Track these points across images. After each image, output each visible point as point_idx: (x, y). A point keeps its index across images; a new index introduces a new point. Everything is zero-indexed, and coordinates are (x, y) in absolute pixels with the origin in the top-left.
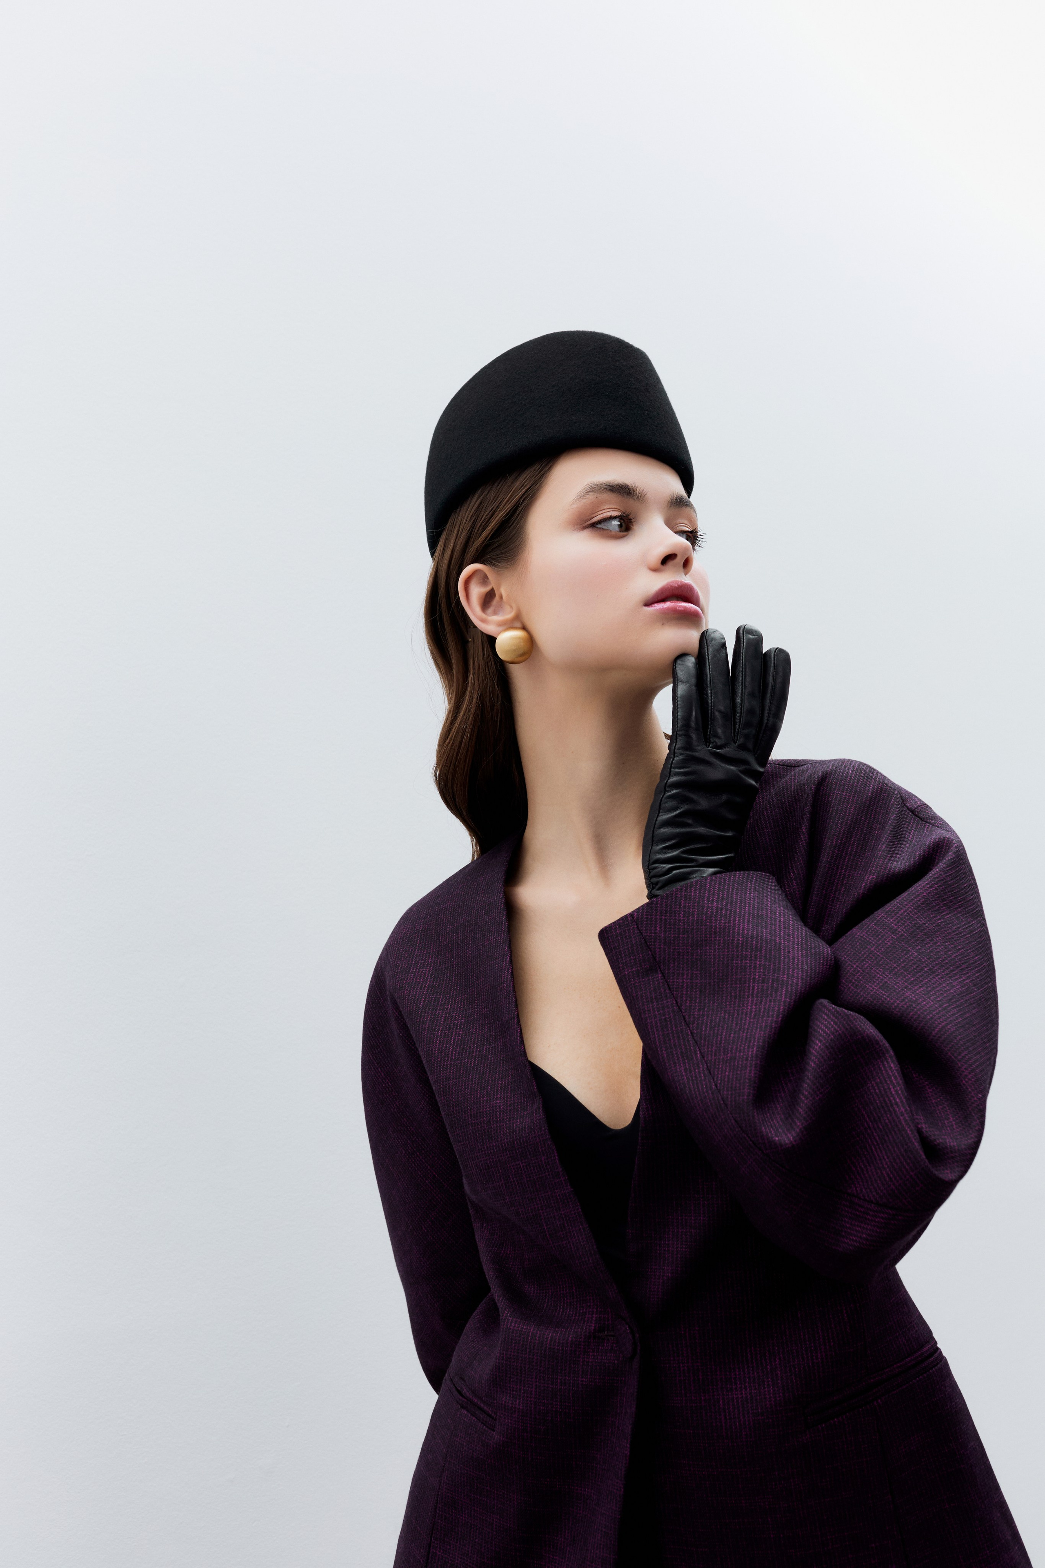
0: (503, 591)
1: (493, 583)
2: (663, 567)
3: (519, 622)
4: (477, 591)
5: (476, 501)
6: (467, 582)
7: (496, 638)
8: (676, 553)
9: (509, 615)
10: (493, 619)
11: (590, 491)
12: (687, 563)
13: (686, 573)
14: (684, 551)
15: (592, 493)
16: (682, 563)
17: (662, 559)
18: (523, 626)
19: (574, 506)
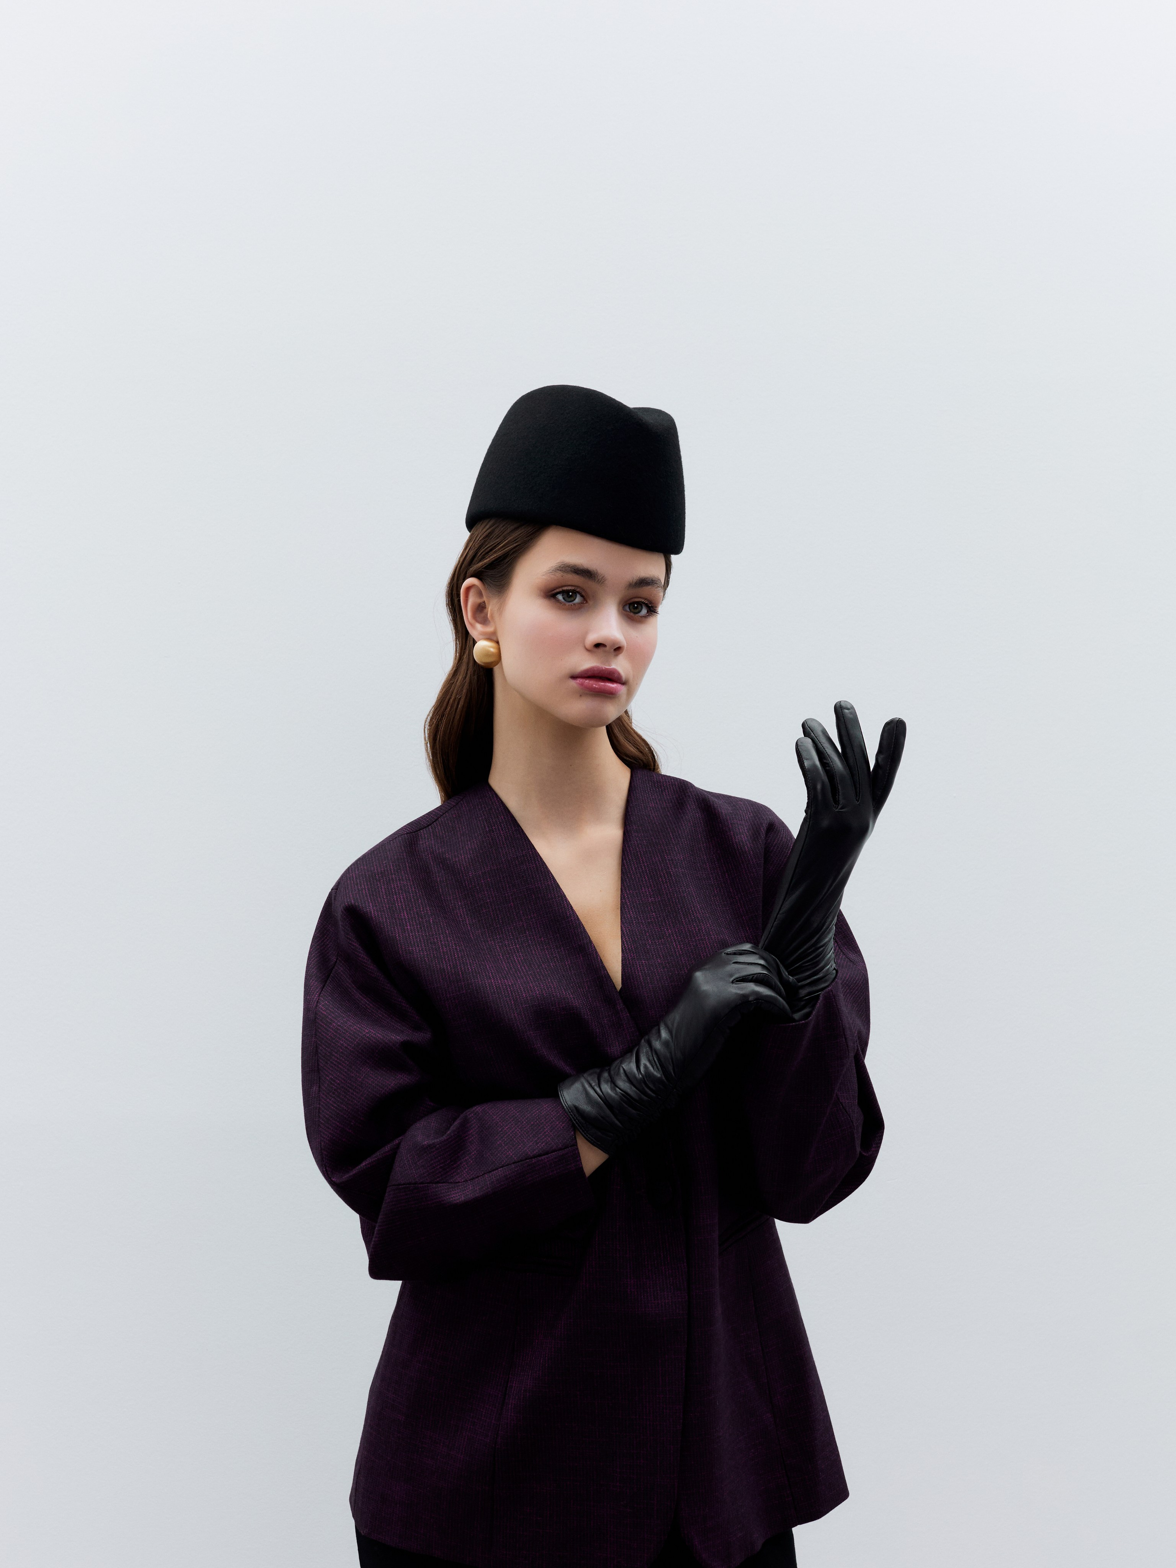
0: (491, 608)
1: (485, 599)
2: (596, 650)
3: (493, 638)
4: (472, 600)
5: (488, 529)
6: (468, 589)
7: (476, 643)
8: (606, 644)
9: (490, 629)
10: (479, 626)
11: (558, 570)
12: (618, 649)
13: (617, 655)
14: (614, 643)
15: (559, 572)
16: (613, 650)
17: (594, 644)
18: (498, 642)
19: (544, 577)
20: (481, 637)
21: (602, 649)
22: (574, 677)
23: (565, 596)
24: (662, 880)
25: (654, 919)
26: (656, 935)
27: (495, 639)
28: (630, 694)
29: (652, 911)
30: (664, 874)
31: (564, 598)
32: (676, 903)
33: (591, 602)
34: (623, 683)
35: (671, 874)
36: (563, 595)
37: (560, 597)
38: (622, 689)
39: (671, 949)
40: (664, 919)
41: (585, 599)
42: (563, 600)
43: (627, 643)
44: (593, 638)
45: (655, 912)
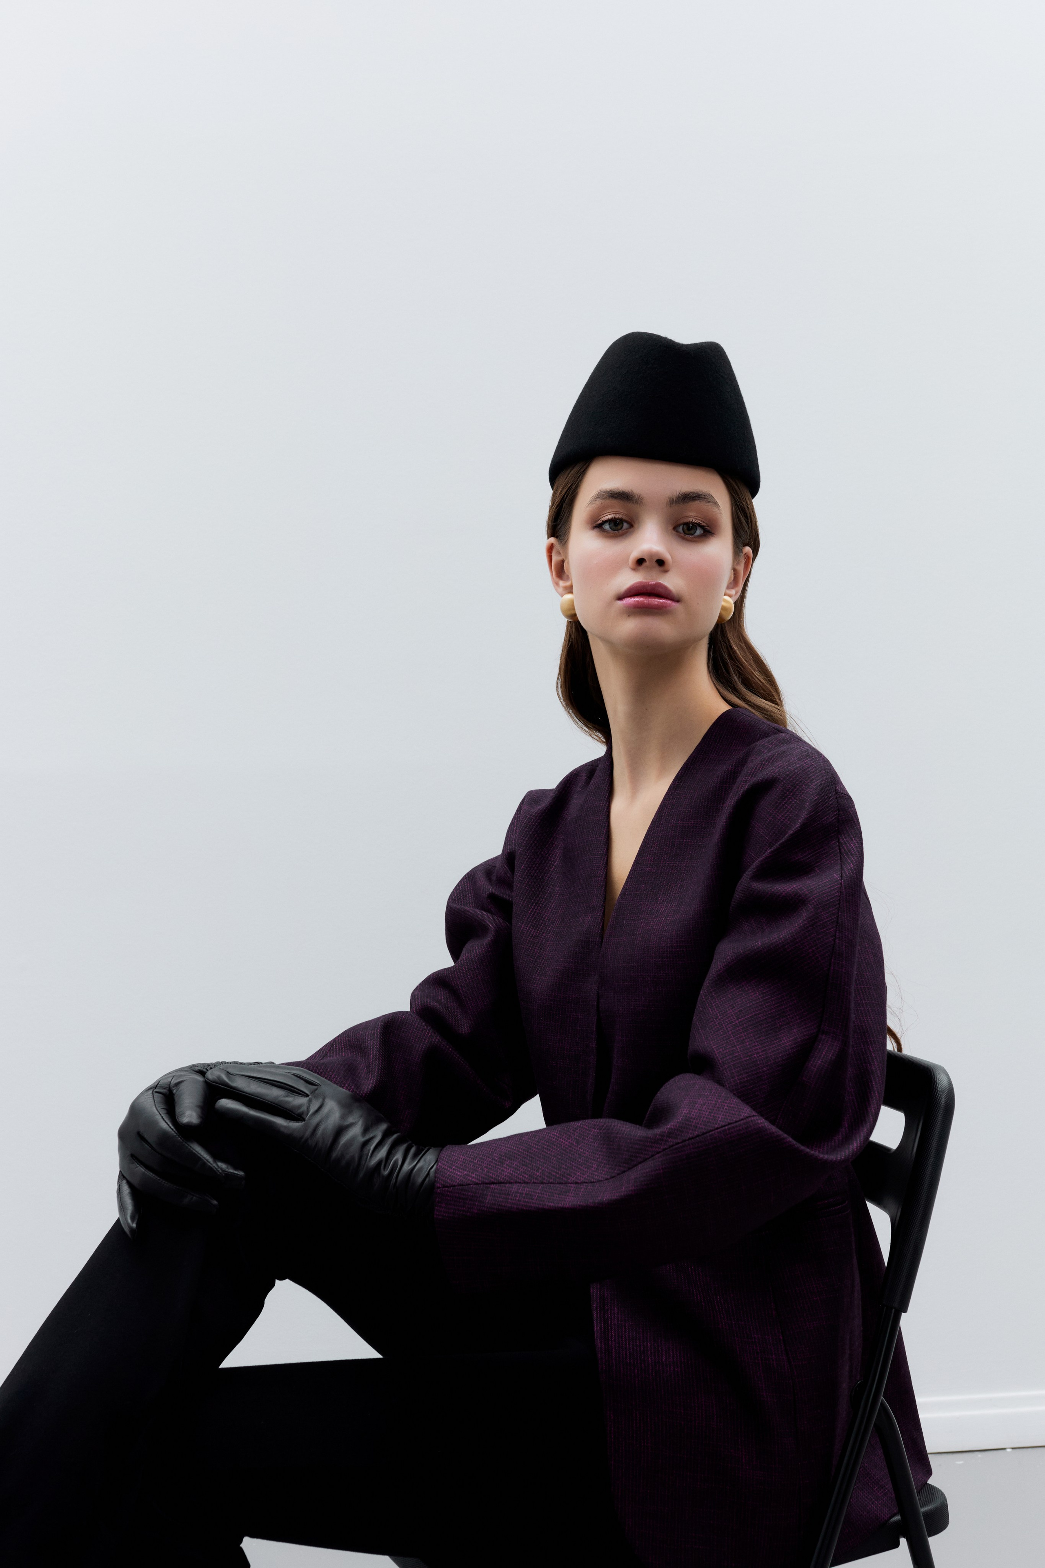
2: (639, 566)
4: (555, 560)
6: (550, 550)
8: (650, 559)
10: (561, 583)
11: (597, 498)
12: (660, 563)
13: (662, 569)
14: (652, 555)
15: (598, 500)
16: (657, 564)
17: (637, 560)
19: (588, 509)
20: (564, 592)
21: (644, 564)
23: (612, 525)
31: (610, 528)
33: (636, 526)
34: (675, 600)
36: (609, 524)
37: (607, 527)
38: (674, 606)
41: (631, 525)
42: (610, 529)
44: (635, 554)
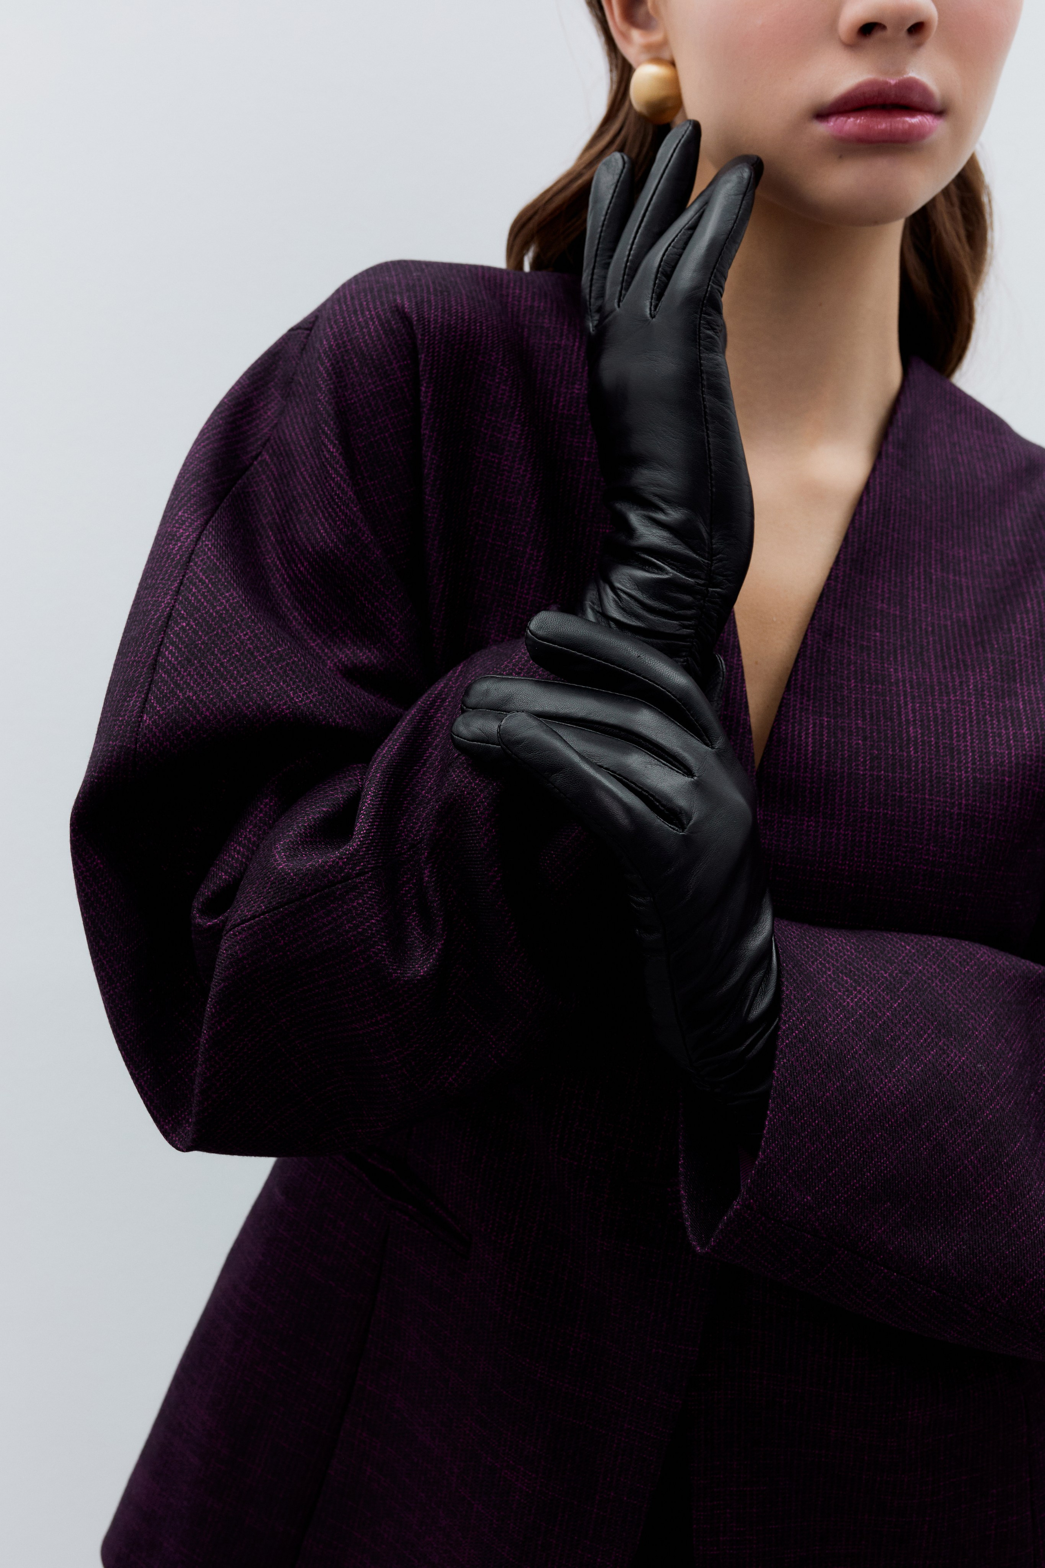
2: (865, 40)
3: (663, 55)
7: (637, 69)
8: (886, 23)
9: (656, 37)
10: (637, 35)
12: (917, 29)
13: (919, 45)
14: (900, 15)
16: (903, 33)
17: (856, 29)
18: (673, 64)
20: (644, 57)
21: (878, 35)
22: (822, 114)
24: (913, 582)
25: (876, 644)
26: (869, 673)
27: (666, 55)
28: (961, 134)
29: (876, 628)
30: (919, 573)
32: (927, 632)
34: (940, 113)
35: (931, 580)
38: (936, 127)
39: (892, 707)
40: (895, 651)
43: (939, 10)
44: (853, 13)
45: (881, 631)
